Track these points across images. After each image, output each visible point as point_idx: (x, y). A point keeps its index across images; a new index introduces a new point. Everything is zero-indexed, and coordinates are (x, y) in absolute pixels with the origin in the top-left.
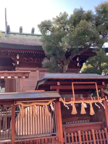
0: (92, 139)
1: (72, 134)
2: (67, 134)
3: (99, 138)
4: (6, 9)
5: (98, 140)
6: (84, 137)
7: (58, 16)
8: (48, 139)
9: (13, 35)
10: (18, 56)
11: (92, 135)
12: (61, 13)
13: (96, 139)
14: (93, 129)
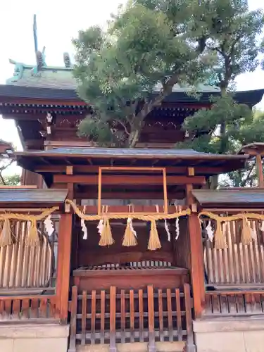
0: (146, 309)
1: (94, 293)
2: (80, 293)
3: (165, 309)
4: (35, 16)
5: (161, 313)
6: (123, 302)
7: (116, 14)
8: (30, 301)
9: (51, 72)
10: (49, 115)
11: (145, 300)
12: (121, 6)
13: (156, 309)
14: (150, 284)
